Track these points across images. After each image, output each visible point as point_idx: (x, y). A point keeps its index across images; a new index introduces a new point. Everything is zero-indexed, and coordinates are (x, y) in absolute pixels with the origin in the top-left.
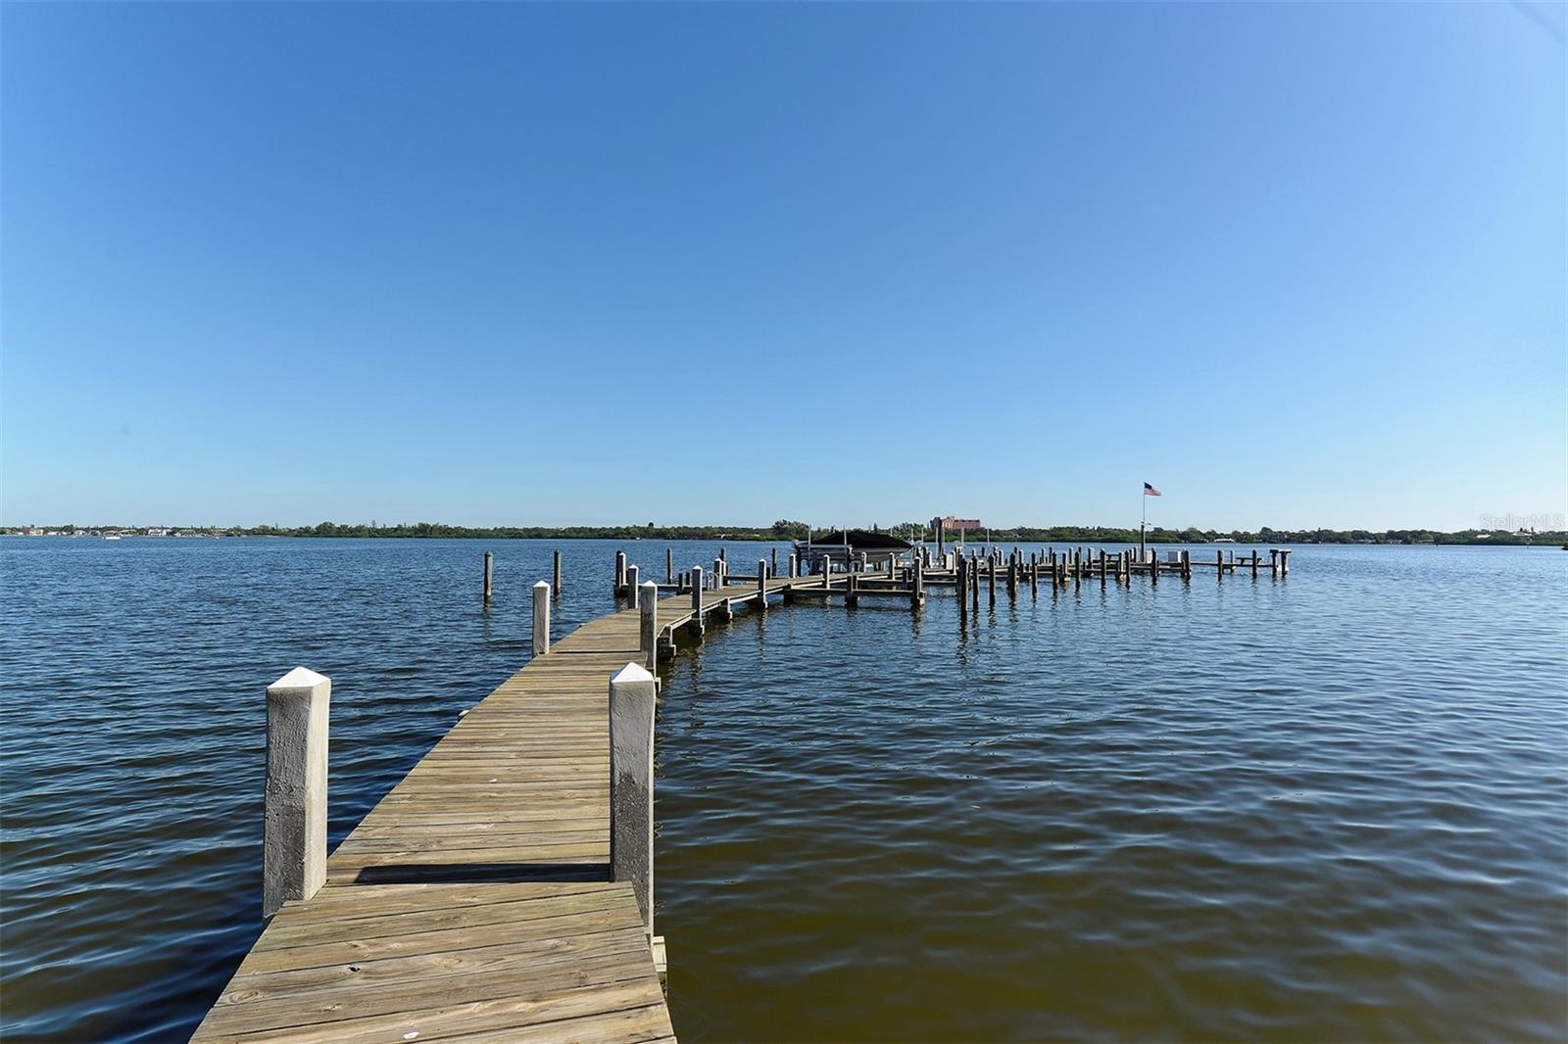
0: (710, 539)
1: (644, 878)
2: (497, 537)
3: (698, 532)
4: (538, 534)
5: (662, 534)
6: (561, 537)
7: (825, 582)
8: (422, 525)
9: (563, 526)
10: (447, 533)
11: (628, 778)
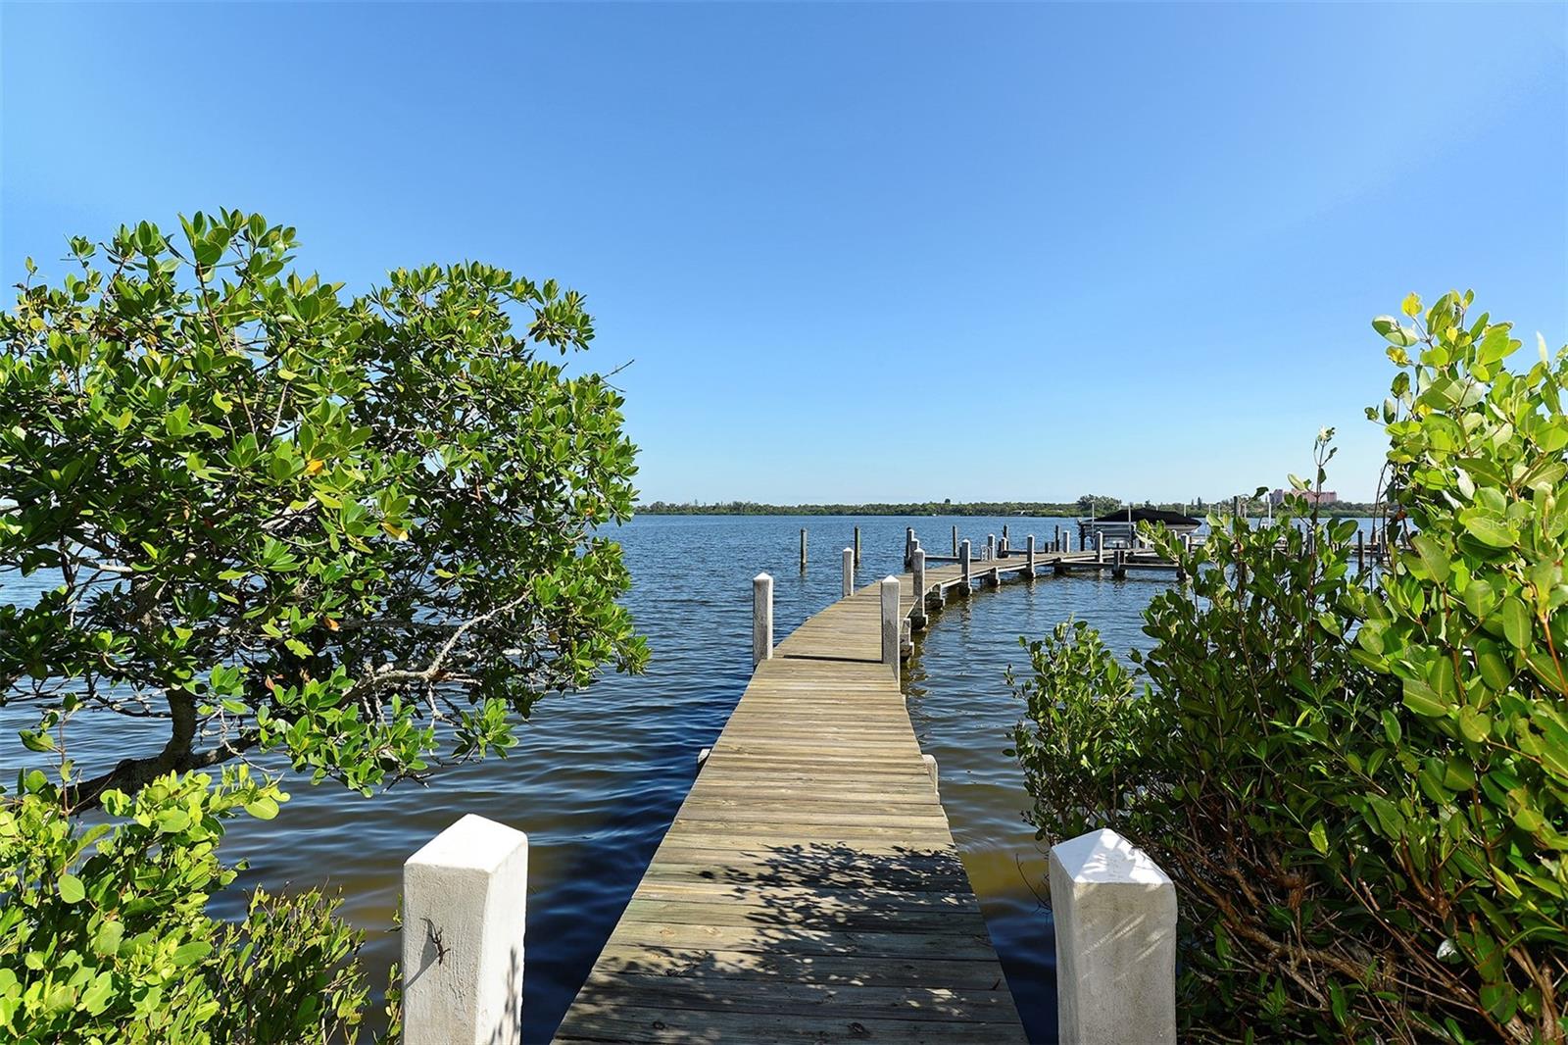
0: (1009, 515)
1: (896, 664)
2: (800, 514)
3: (995, 508)
4: (838, 511)
5: (959, 511)
6: (860, 514)
7: (1097, 557)
8: (736, 503)
9: (862, 503)
10: (758, 510)
11: (889, 622)
